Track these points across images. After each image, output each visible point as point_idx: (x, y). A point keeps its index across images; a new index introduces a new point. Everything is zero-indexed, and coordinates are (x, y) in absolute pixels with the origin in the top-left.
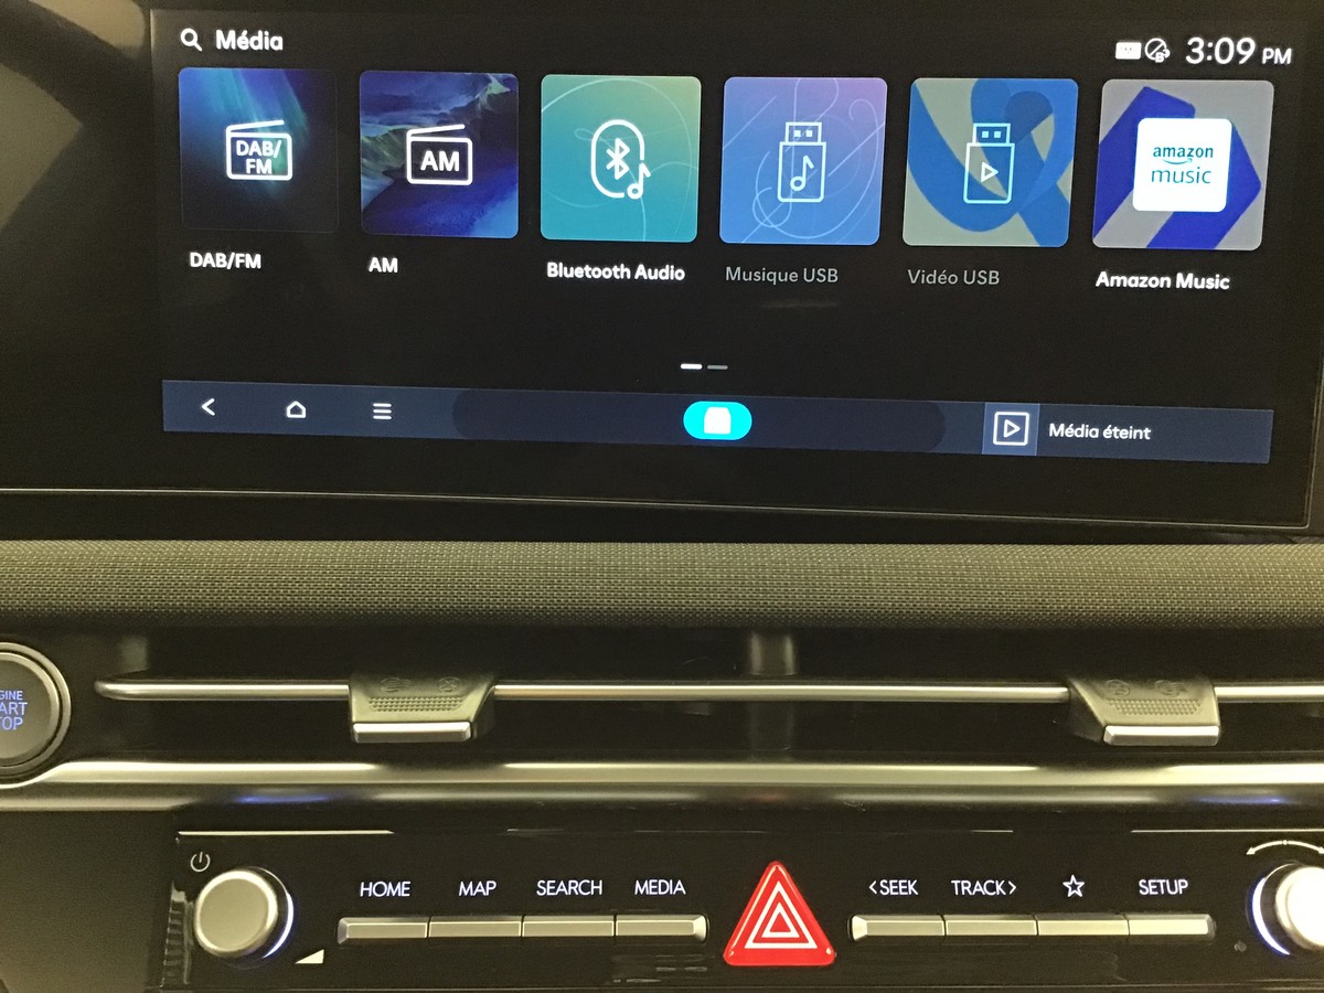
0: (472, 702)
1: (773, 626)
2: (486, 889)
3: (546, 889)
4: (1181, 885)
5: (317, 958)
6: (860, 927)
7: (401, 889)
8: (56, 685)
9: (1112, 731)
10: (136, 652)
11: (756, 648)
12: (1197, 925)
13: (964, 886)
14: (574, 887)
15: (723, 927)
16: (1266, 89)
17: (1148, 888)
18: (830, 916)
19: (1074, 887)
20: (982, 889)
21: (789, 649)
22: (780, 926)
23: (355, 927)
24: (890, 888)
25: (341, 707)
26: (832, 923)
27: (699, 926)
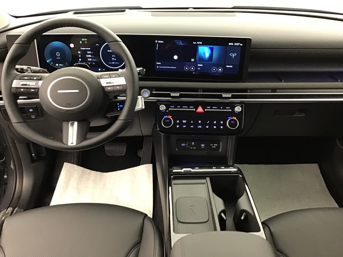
0: (179, 94)
1: (201, 89)
2: (179, 107)
3: (183, 107)
4: (229, 108)
5: (168, 111)
6: (206, 110)
7: (173, 107)
8: (149, 92)
9: (223, 96)
10: (154, 90)
11: (199, 90)
12: (231, 110)
13: (213, 107)
14: (185, 107)
15: (196, 109)
16: (240, 47)
17: (227, 108)
18: (204, 109)
19: (222, 108)
20: (215, 108)
21: (202, 90)
22: (200, 110)
23: (170, 109)
24: (208, 107)
25: (170, 94)
26: (204, 110)
27: (194, 110)
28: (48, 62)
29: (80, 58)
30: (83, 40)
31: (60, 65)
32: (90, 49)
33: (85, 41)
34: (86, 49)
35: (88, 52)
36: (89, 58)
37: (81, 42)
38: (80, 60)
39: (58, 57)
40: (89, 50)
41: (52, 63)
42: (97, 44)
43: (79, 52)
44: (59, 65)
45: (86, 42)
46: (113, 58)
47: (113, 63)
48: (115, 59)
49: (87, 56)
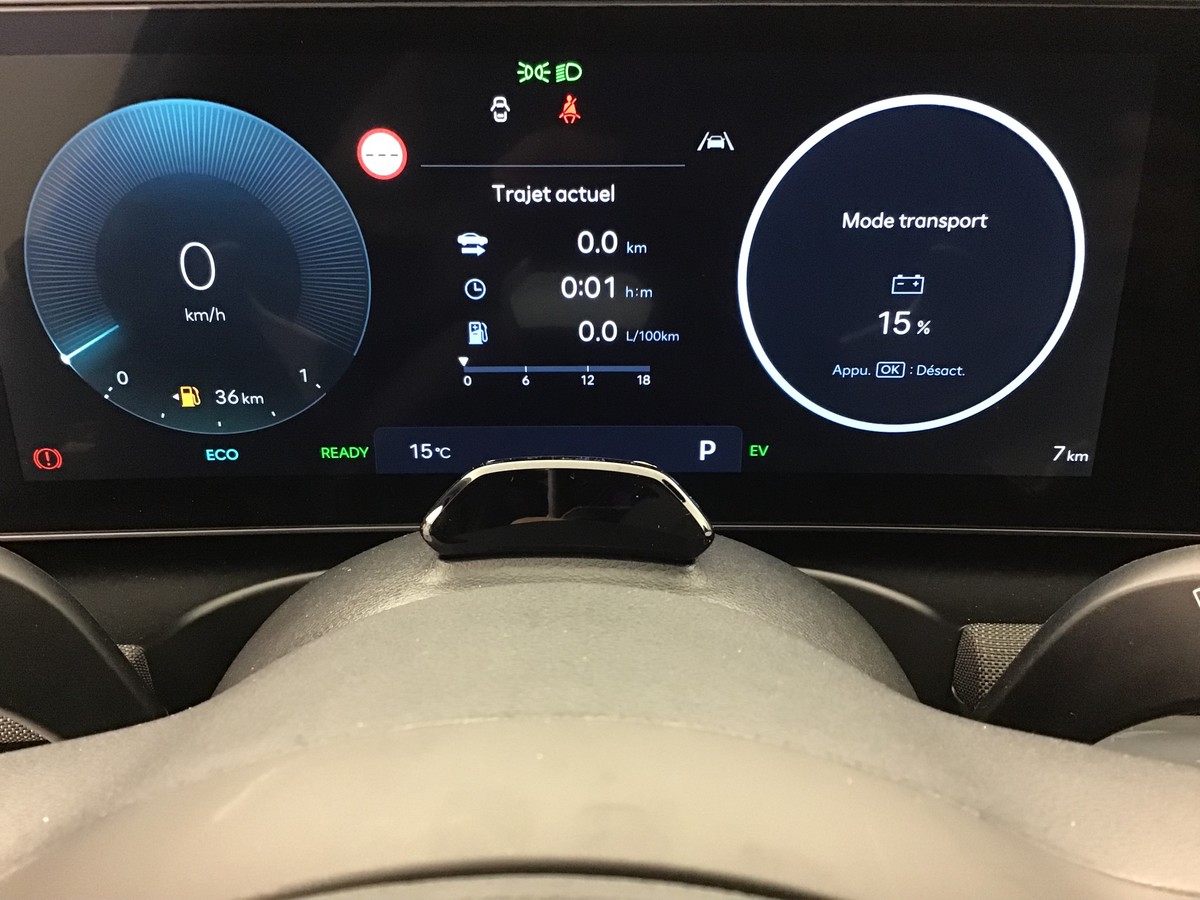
28: (66, 359)
29: (478, 311)
30: (527, 72)
31: (226, 398)
32: (606, 195)
33: (555, 92)
34: (564, 196)
35: (585, 242)
36: (597, 310)
37: (500, 102)
38: (477, 336)
39: (202, 301)
40: (596, 218)
41: (123, 378)
42: (717, 132)
43: (473, 243)
44: (207, 396)
45: (570, 109)
46: (894, 305)
47: (890, 370)
48: (924, 327)
49: (570, 287)
